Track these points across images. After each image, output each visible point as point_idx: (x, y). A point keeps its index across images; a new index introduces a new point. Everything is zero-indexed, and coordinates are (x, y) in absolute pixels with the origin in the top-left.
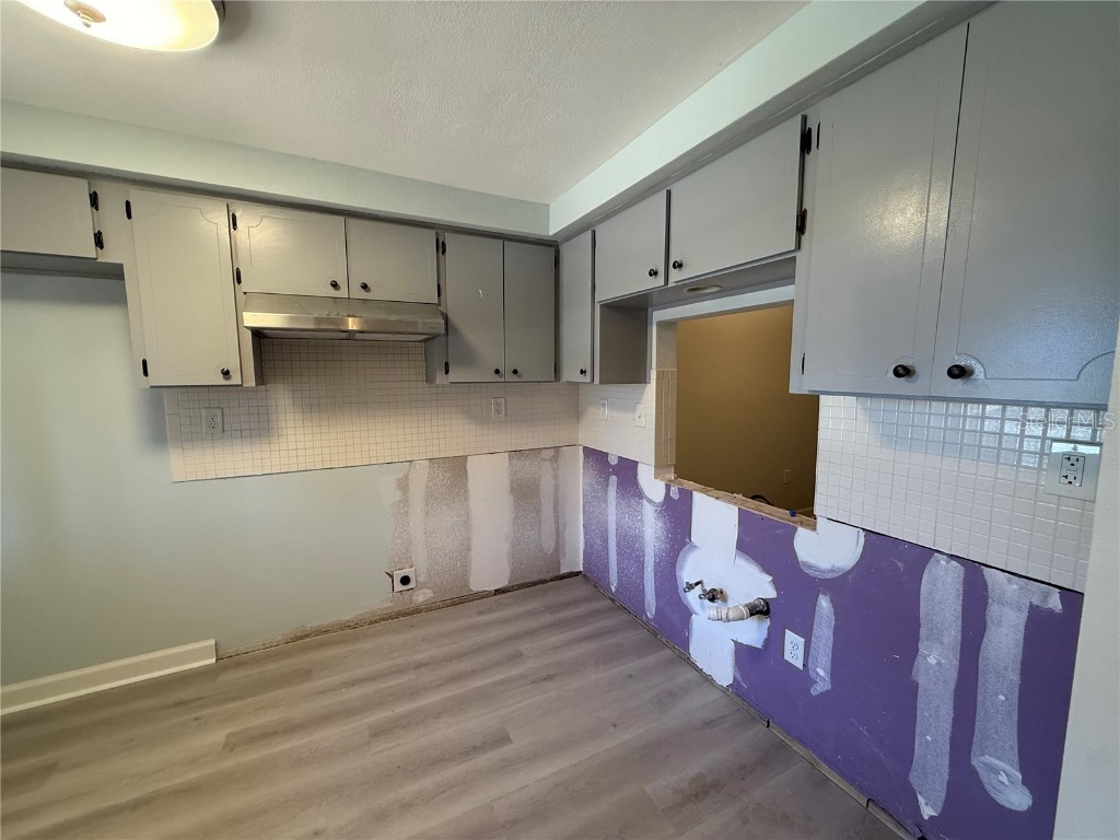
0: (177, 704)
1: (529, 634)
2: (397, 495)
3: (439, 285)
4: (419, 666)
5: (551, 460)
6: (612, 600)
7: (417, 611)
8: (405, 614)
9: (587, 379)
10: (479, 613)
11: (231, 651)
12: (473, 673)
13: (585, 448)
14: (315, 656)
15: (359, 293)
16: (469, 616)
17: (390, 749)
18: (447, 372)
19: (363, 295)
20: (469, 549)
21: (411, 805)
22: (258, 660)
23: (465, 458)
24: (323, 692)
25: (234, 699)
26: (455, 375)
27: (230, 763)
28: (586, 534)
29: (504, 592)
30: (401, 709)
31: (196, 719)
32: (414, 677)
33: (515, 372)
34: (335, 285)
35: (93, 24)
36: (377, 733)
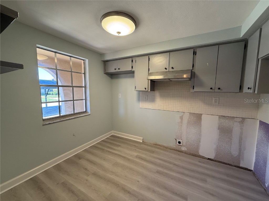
0: (135, 146)
1: (213, 177)
2: (179, 120)
3: (193, 64)
4: (175, 164)
5: (239, 122)
6: (265, 190)
7: (182, 152)
8: (179, 151)
9: (251, 91)
10: (200, 162)
11: (145, 141)
12: (187, 175)
13: (260, 121)
14: (157, 150)
15: (171, 70)
16: (195, 161)
17: (158, 177)
18: (193, 89)
19: (172, 70)
20: (200, 142)
21: (155, 192)
22: (147, 145)
23: (201, 115)
24: (154, 157)
25: (141, 150)
26: (196, 89)
27: (135, 159)
28: (256, 156)
29: (213, 161)
30: (166, 171)
31: (135, 149)
32: (172, 166)
33: (219, 89)
34: (166, 69)
35: (120, 34)
36: (158, 172)
